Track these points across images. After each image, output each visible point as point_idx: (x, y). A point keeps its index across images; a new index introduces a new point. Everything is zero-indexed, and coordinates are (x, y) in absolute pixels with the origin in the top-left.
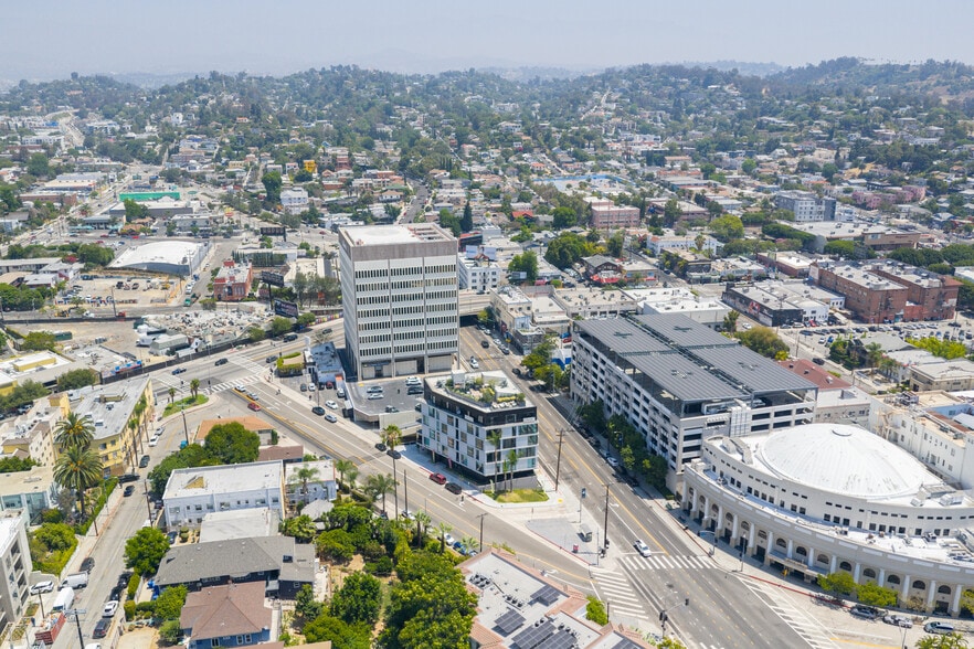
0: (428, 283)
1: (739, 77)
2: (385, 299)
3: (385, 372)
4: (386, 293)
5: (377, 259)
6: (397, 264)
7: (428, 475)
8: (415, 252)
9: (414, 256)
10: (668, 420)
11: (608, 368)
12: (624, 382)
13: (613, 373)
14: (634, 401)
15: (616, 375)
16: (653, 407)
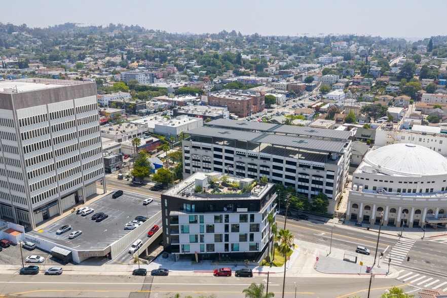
0: (80, 122)
1: (28, 28)
2: (47, 144)
3: (51, 213)
4: (47, 137)
5: (37, 105)
6: (55, 107)
7: (212, 274)
8: (67, 95)
9: (67, 99)
10: (323, 169)
11: (237, 154)
12: (262, 158)
13: (245, 156)
14: (275, 167)
15: (249, 156)
16: (301, 166)
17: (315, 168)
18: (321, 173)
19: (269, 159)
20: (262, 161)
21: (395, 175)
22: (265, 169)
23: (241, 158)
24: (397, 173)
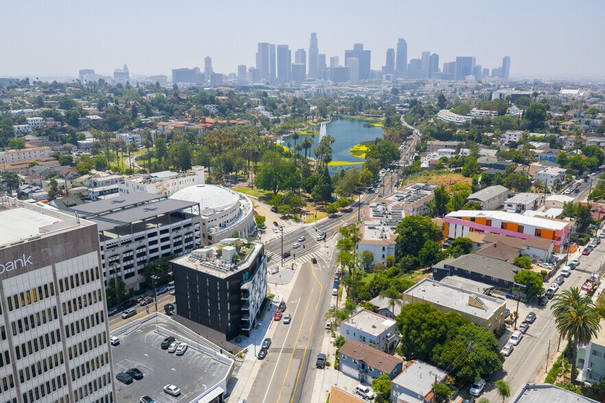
10: (190, 225)
11: (107, 248)
12: (136, 240)
13: (116, 246)
14: (151, 243)
15: (122, 244)
16: (173, 230)
17: (185, 226)
18: (191, 229)
19: (143, 238)
20: (138, 242)
21: (226, 209)
22: (141, 251)
23: (113, 250)
24: (226, 207)
